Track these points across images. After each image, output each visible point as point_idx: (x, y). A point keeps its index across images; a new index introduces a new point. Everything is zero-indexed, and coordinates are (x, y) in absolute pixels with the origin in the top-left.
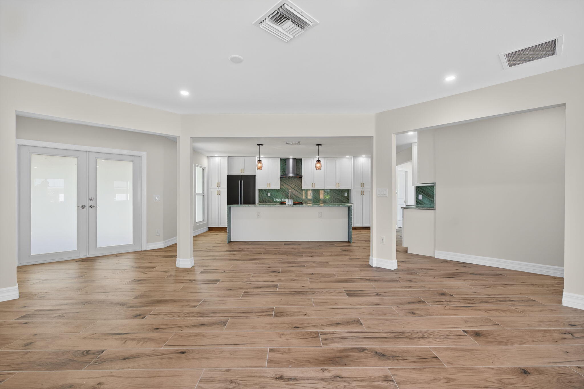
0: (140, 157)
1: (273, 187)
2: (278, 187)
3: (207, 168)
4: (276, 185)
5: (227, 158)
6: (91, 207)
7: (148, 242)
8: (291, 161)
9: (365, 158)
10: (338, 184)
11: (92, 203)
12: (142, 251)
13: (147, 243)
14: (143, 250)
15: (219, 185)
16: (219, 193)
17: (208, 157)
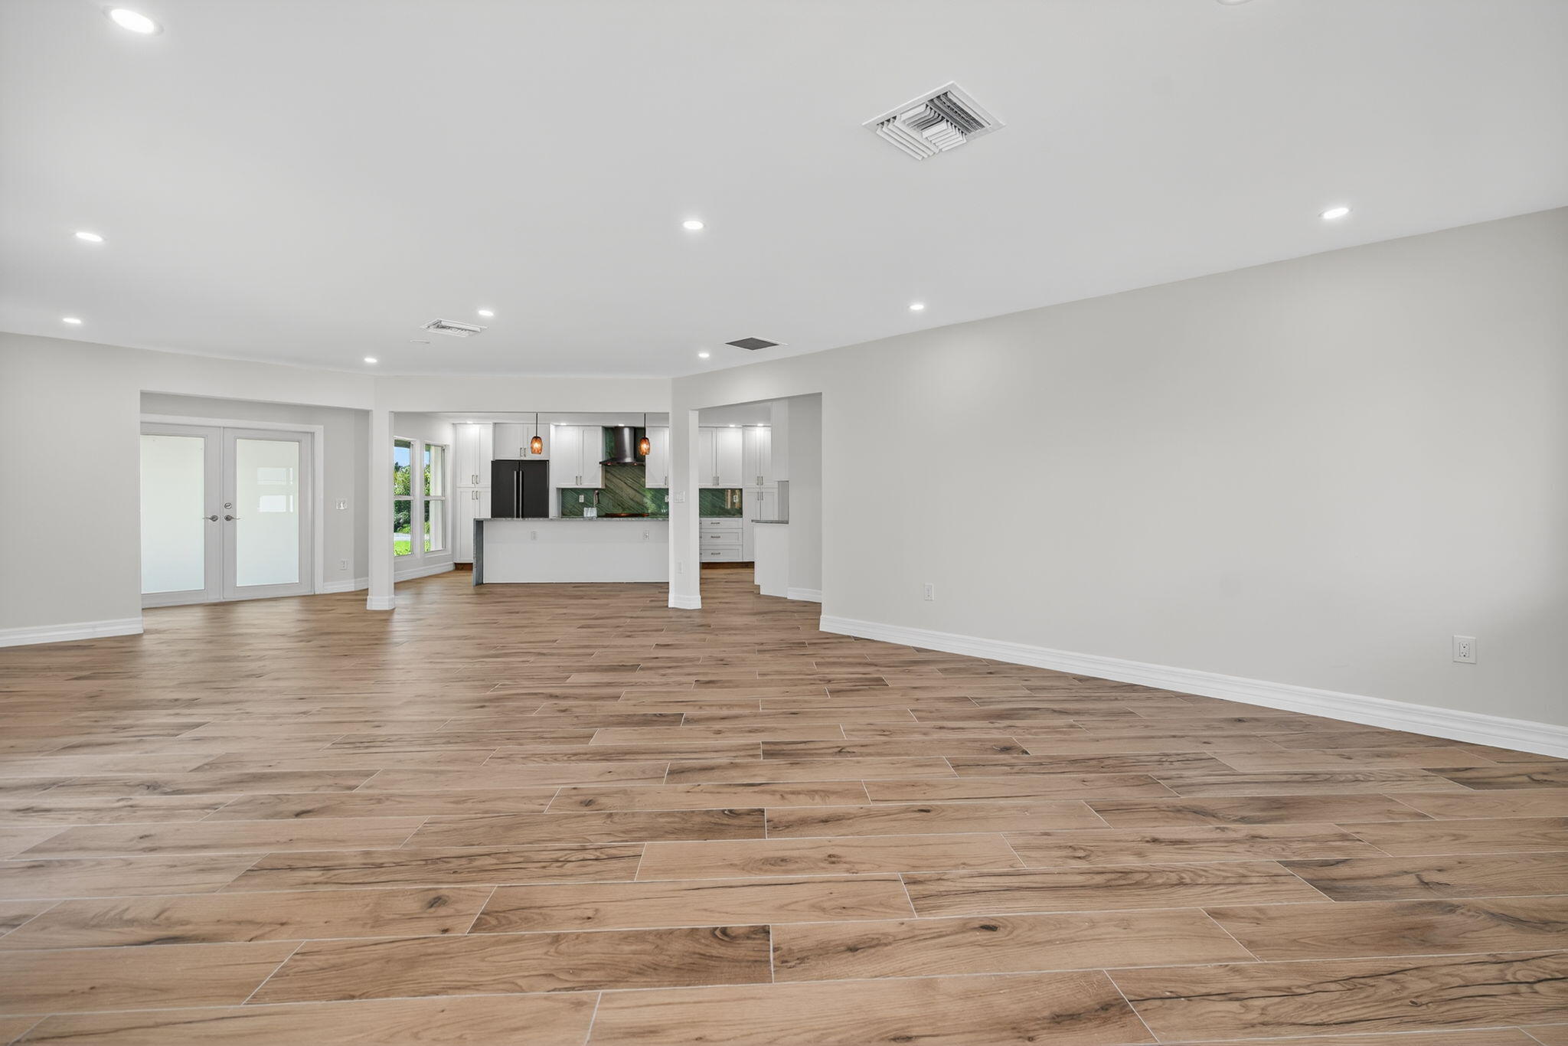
0: (313, 434)
1: (586, 484)
2: (599, 484)
3: (451, 448)
4: (594, 479)
5: (491, 426)
6: (228, 518)
7: (325, 580)
8: (627, 433)
9: (763, 429)
10: (717, 479)
11: (227, 512)
12: (314, 595)
13: (324, 582)
14: (316, 593)
15: (476, 479)
16: (476, 496)
17: (453, 424)
